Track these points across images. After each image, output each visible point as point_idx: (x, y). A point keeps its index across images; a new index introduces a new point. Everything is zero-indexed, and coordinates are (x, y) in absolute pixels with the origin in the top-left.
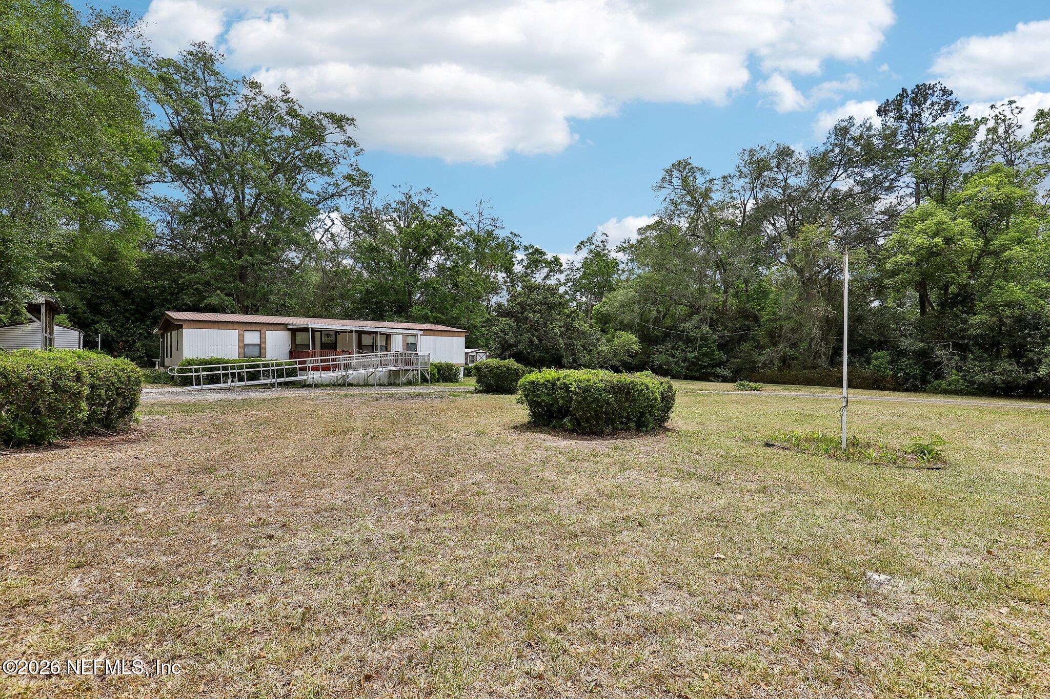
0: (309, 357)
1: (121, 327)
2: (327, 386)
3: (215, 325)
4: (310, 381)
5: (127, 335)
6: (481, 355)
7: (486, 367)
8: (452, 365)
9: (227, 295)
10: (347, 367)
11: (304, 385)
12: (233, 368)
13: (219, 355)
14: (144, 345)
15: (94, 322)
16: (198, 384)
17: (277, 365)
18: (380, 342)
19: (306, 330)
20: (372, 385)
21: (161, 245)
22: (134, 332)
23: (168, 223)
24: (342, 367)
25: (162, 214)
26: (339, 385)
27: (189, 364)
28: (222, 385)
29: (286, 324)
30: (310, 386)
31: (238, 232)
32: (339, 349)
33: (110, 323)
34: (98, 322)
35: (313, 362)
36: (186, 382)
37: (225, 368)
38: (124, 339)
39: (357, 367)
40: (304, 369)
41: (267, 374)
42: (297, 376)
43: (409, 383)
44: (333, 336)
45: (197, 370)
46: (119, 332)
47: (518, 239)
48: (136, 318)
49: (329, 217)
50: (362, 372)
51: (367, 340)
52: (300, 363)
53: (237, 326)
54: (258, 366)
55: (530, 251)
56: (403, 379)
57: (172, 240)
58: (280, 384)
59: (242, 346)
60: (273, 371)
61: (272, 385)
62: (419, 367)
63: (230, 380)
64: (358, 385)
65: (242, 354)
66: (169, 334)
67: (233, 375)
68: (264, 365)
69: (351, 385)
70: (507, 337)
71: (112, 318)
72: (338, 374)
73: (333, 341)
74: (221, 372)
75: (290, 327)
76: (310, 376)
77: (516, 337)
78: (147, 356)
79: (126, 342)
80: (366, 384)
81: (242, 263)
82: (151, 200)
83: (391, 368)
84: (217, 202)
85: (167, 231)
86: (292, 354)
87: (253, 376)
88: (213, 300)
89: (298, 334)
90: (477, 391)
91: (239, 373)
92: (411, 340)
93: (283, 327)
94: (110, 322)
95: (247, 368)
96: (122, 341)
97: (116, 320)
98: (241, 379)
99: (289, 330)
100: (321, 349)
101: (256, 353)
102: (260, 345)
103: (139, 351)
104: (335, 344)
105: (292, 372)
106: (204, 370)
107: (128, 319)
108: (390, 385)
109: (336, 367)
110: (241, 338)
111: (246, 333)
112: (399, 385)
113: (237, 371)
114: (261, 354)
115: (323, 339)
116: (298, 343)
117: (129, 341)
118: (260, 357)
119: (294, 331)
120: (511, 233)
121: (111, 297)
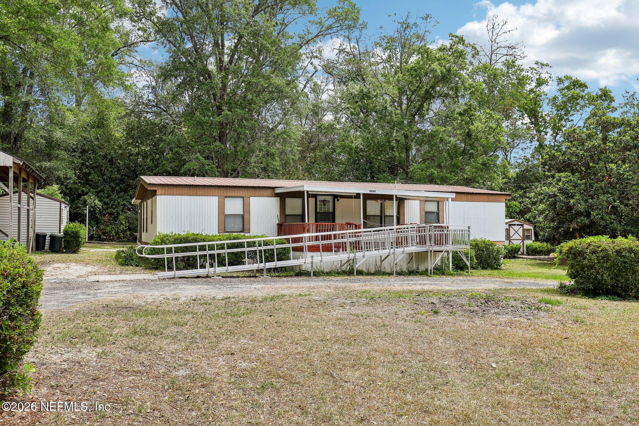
0: (303, 232)
1: (107, 198)
2: (329, 274)
3: (192, 190)
4: (307, 267)
5: (112, 207)
6: (516, 228)
7: (594, 252)
8: (492, 244)
9: (207, 158)
10: (356, 246)
11: (300, 273)
12: (211, 248)
13: (196, 230)
14: (126, 218)
15: (84, 193)
16: (170, 268)
17: (266, 243)
18: (392, 209)
19: (299, 194)
20: (390, 274)
21: (147, 112)
22: (119, 203)
23: (153, 88)
24: (348, 245)
25: (148, 79)
26: (344, 273)
27: (163, 242)
28: (200, 271)
29: (273, 188)
30: (307, 274)
31: (217, 84)
32: (338, 221)
33: (97, 194)
34: (87, 193)
35: (310, 239)
36: (158, 265)
37: (202, 248)
38: (109, 211)
39: (368, 246)
40: (300, 249)
41: (253, 256)
42: (288, 259)
43: (440, 271)
44: (331, 204)
45: (169, 251)
46: (105, 203)
47: (546, 69)
48: (121, 188)
49: (311, 64)
50: (373, 254)
51: (374, 208)
52: (295, 240)
53: (216, 191)
54: (241, 245)
55: (566, 84)
56: (430, 265)
57: (157, 106)
58: (269, 270)
59: (223, 217)
60: (260, 251)
61: (260, 271)
62: (450, 247)
63: (207, 265)
64: (369, 274)
65: (222, 228)
66: (145, 203)
67: (212, 256)
68: (250, 244)
69: (360, 273)
70: (572, 201)
71: (99, 189)
72: (343, 256)
73: (331, 210)
74: (198, 253)
75: (278, 191)
76: (309, 260)
77: (586, 201)
78: (130, 229)
79: (111, 214)
80: (379, 273)
81: (222, 119)
82: (138, 64)
83: (413, 249)
84: (197, 51)
85: (151, 97)
86: (281, 229)
87: (236, 260)
88: (192, 165)
89: (288, 201)
90: (564, 290)
91: (219, 255)
92: (432, 207)
93: (269, 192)
94: (97, 192)
95: (229, 248)
96: (108, 213)
97: (102, 191)
98: (221, 263)
99: (277, 195)
100: (316, 221)
101: (239, 227)
102: (243, 216)
103: (122, 224)
104: (334, 213)
105: (283, 255)
106: (177, 250)
107: (113, 189)
108: (411, 273)
109: (340, 247)
110: (221, 207)
111: (226, 199)
112: (425, 273)
113: (215, 252)
114: (245, 229)
115: (318, 207)
116: (288, 212)
117: (113, 214)
118: (243, 231)
119: (283, 197)
120: (537, 63)
121: (98, 166)
